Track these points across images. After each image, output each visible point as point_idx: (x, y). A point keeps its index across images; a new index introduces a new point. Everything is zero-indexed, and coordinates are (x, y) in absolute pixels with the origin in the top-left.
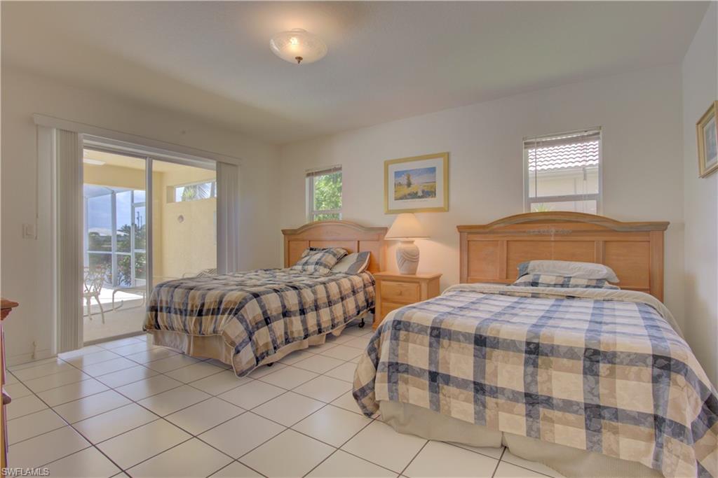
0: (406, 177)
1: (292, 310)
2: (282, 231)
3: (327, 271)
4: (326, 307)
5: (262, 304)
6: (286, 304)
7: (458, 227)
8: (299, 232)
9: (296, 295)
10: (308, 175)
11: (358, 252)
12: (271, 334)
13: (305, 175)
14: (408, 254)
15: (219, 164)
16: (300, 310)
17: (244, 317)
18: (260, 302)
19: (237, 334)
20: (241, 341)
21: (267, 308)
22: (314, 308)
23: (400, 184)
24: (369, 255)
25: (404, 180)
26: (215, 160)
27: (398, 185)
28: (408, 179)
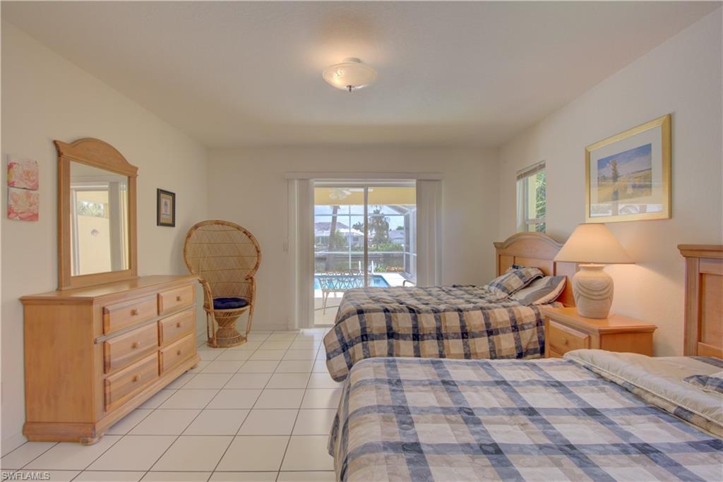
0: (611, 167)
1: (400, 333)
2: (494, 243)
3: (504, 295)
4: (458, 338)
5: (363, 321)
6: (394, 325)
7: (679, 247)
8: (506, 245)
9: (410, 318)
10: (519, 178)
11: (555, 274)
12: (364, 351)
13: (516, 178)
14: (581, 285)
15: (419, 181)
16: (413, 335)
17: (341, 329)
18: (360, 319)
19: (330, 343)
20: (333, 350)
21: (367, 326)
22: (435, 336)
23: (604, 178)
24: (564, 281)
25: (608, 172)
26: (414, 178)
27: (602, 179)
28: (615, 170)
